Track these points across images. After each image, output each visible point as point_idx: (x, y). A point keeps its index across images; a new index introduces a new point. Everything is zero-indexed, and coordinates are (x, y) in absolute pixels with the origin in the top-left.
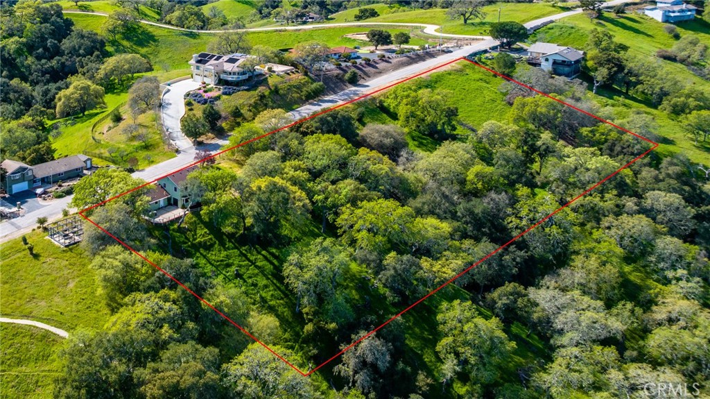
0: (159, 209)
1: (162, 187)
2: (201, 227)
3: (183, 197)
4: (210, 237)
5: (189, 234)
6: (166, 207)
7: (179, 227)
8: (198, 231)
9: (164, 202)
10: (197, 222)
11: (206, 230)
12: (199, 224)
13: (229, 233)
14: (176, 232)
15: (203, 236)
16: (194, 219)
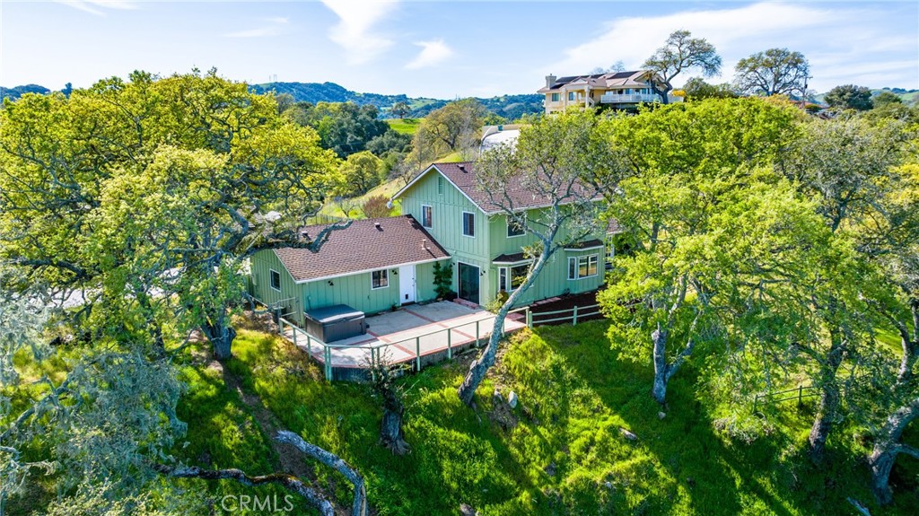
0: (394, 309)
1: (416, 225)
2: (586, 400)
3: (502, 258)
4: (640, 457)
5: (528, 442)
6: (426, 303)
7: (466, 393)
8: (575, 425)
9: (419, 281)
10: (570, 373)
11: (615, 420)
12: (575, 384)
13: (737, 441)
14: (450, 424)
15: (604, 452)
16: (552, 358)
